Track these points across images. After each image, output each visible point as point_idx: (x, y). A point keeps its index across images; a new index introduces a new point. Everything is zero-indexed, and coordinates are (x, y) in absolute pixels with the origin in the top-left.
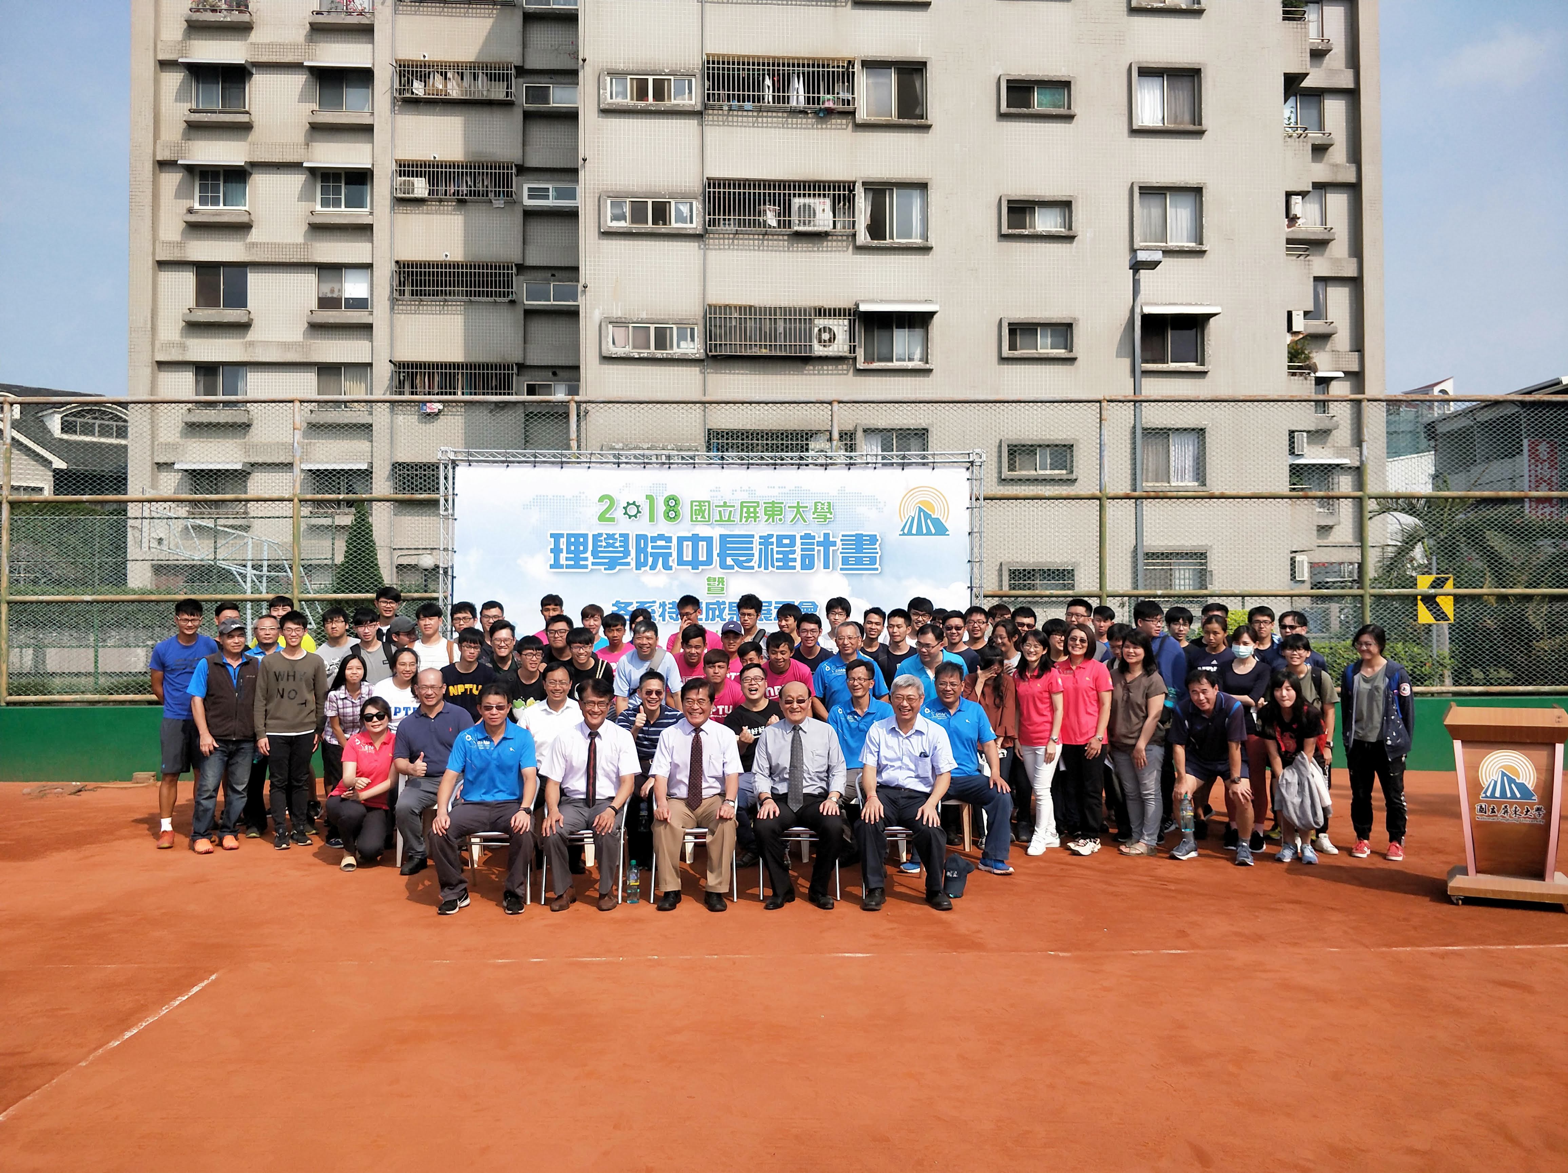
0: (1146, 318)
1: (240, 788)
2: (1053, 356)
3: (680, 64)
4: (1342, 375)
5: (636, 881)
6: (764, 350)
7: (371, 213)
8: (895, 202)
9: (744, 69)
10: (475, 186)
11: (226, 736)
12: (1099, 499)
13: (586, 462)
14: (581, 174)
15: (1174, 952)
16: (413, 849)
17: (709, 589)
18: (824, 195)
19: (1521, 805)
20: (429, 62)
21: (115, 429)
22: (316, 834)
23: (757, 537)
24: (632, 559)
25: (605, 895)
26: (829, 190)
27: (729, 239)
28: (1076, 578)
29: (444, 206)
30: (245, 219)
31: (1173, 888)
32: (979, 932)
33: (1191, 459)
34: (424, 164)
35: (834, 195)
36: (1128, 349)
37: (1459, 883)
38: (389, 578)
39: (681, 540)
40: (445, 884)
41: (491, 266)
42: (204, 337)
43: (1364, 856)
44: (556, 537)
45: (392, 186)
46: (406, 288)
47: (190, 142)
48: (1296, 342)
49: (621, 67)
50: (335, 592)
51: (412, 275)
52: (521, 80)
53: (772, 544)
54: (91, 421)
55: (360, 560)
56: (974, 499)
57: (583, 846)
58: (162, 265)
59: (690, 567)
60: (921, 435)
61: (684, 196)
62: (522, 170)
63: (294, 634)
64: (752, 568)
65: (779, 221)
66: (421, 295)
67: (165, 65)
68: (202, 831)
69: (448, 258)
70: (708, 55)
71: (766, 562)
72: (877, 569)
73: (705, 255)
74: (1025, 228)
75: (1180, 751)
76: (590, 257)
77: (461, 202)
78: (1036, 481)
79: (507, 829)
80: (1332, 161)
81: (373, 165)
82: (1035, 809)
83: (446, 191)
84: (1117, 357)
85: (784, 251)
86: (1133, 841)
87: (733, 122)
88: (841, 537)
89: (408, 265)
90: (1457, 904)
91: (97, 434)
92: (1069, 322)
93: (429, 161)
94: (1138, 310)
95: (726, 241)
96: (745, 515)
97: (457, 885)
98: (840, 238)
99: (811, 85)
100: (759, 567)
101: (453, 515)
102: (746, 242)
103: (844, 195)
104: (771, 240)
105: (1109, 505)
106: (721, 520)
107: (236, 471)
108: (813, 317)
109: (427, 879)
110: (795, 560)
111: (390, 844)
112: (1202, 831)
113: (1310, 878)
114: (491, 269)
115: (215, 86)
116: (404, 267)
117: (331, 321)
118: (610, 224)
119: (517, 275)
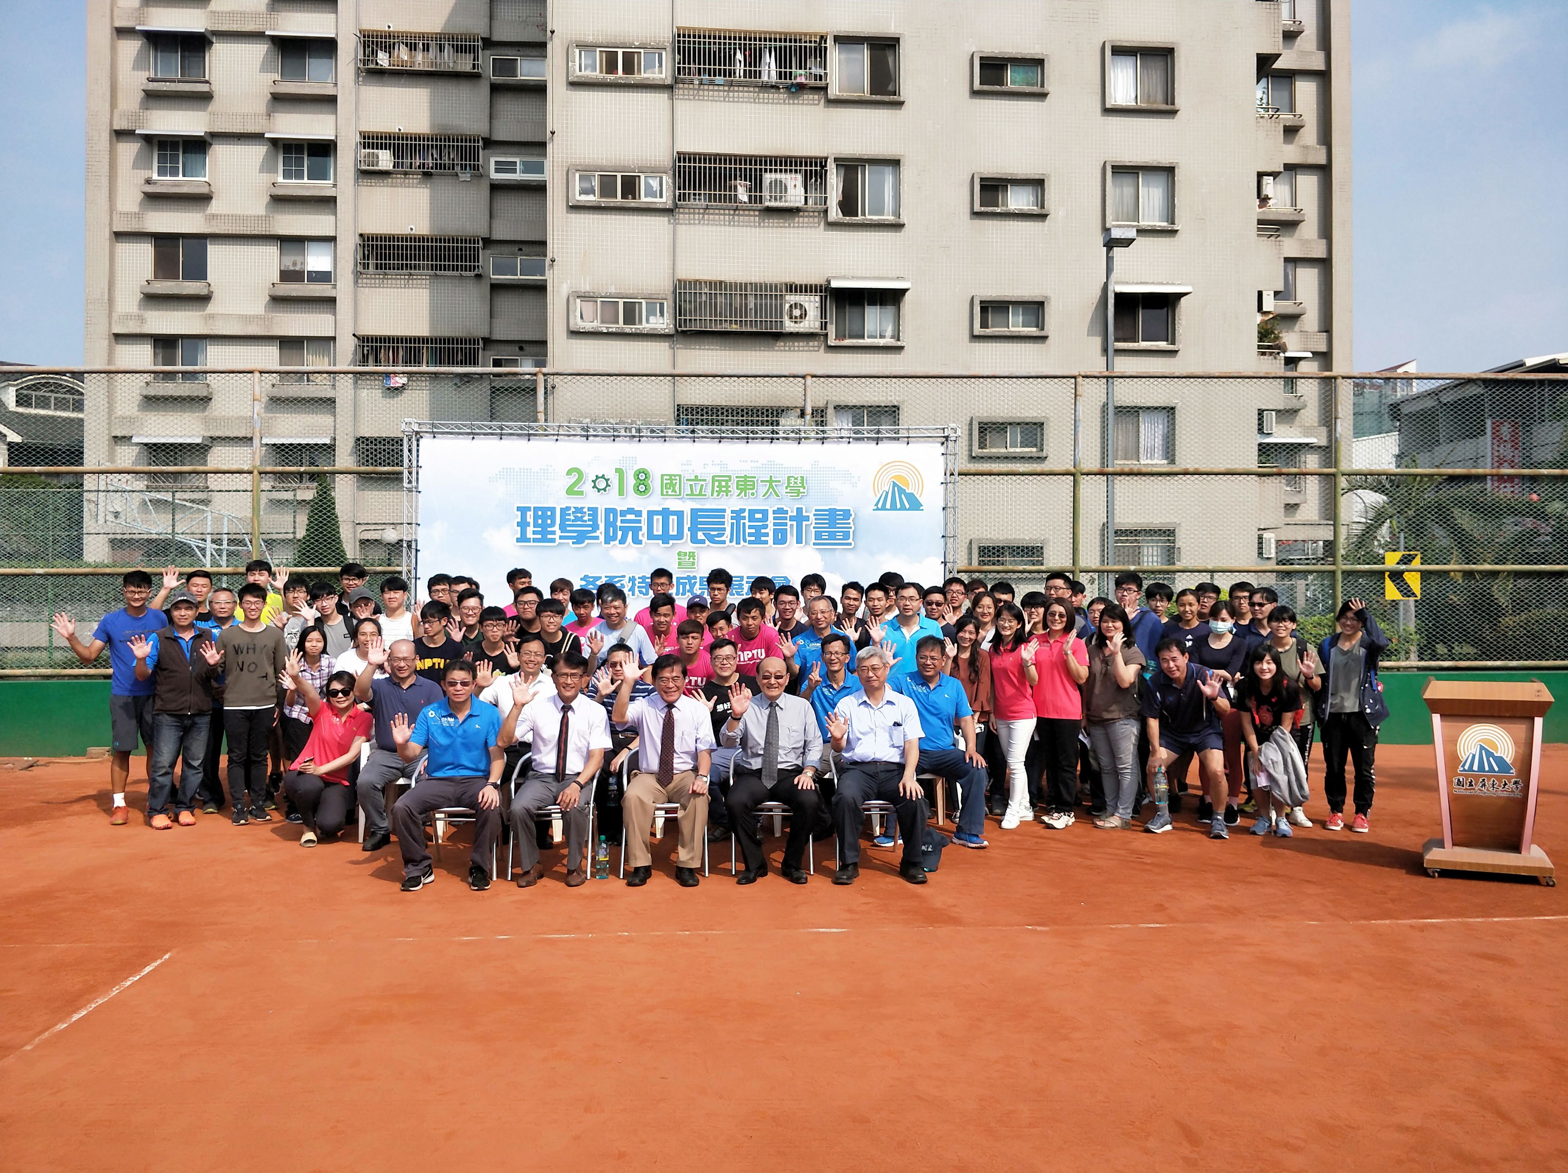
0: (1119, 296)
1: (196, 763)
2: (1024, 334)
3: (651, 37)
4: (1310, 355)
5: (606, 857)
6: (734, 326)
7: (335, 186)
8: (867, 178)
9: (715, 43)
10: (441, 159)
11: (181, 710)
12: (1073, 475)
13: (554, 435)
14: (549, 147)
15: (1152, 925)
16: (376, 825)
17: (680, 564)
18: (796, 171)
19: (1499, 778)
20: (394, 32)
21: (71, 402)
22: (275, 809)
23: (728, 512)
24: (601, 532)
25: (573, 872)
26: (801, 166)
27: (699, 213)
28: (1045, 555)
29: (409, 178)
30: (205, 190)
31: (1149, 861)
32: (954, 906)
33: (1160, 437)
34: (389, 136)
35: (806, 170)
36: (1099, 328)
37: (1435, 856)
38: (352, 553)
39: (651, 514)
40: (408, 861)
41: (457, 240)
42: (162, 310)
43: (1338, 828)
44: (523, 510)
45: (356, 158)
46: (370, 262)
47: (148, 112)
48: (1266, 322)
49: (590, 39)
50: (296, 565)
51: (377, 249)
52: (488, 52)
53: (744, 518)
54: (47, 395)
55: (321, 533)
56: (948, 474)
57: (550, 821)
58: (119, 236)
59: (660, 542)
60: (892, 412)
61: (654, 171)
62: (489, 143)
63: (253, 607)
64: (724, 542)
65: (750, 196)
66: (385, 269)
67: (122, 32)
68: (159, 808)
69: (413, 232)
70: (678, 29)
71: (737, 537)
72: (850, 544)
73: (674, 230)
74: (998, 206)
75: (1154, 725)
76: (558, 231)
77: (427, 175)
78: (1007, 458)
79: (473, 804)
80: (1302, 143)
81: (336, 137)
82: (1009, 782)
83: (411, 163)
84: (1088, 335)
85: (755, 227)
86: (1108, 814)
87: (704, 96)
88: (814, 512)
89: (373, 238)
90: (1434, 877)
91: (52, 407)
92: (1040, 300)
93: (394, 133)
94: (1111, 288)
95: (697, 216)
96: (716, 489)
97: (421, 861)
98: (811, 214)
99: (783, 59)
100: (731, 541)
101: (417, 488)
102: (717, 217)
103: (816, 170)
104: (742, 215)
105: (1084, 481)
106: (692, 494)
107: (198, 445)
108: (784, 293)
109: (391, 855)
110: (767, 535)
111: (351, 819)
112: (1176, 805)
113: (1285, 851)
114: (457, 243)
115: (174, 55)
116: (368, 241)
117: (294, 294)
118: (578, 198)
119: (484, 249)
